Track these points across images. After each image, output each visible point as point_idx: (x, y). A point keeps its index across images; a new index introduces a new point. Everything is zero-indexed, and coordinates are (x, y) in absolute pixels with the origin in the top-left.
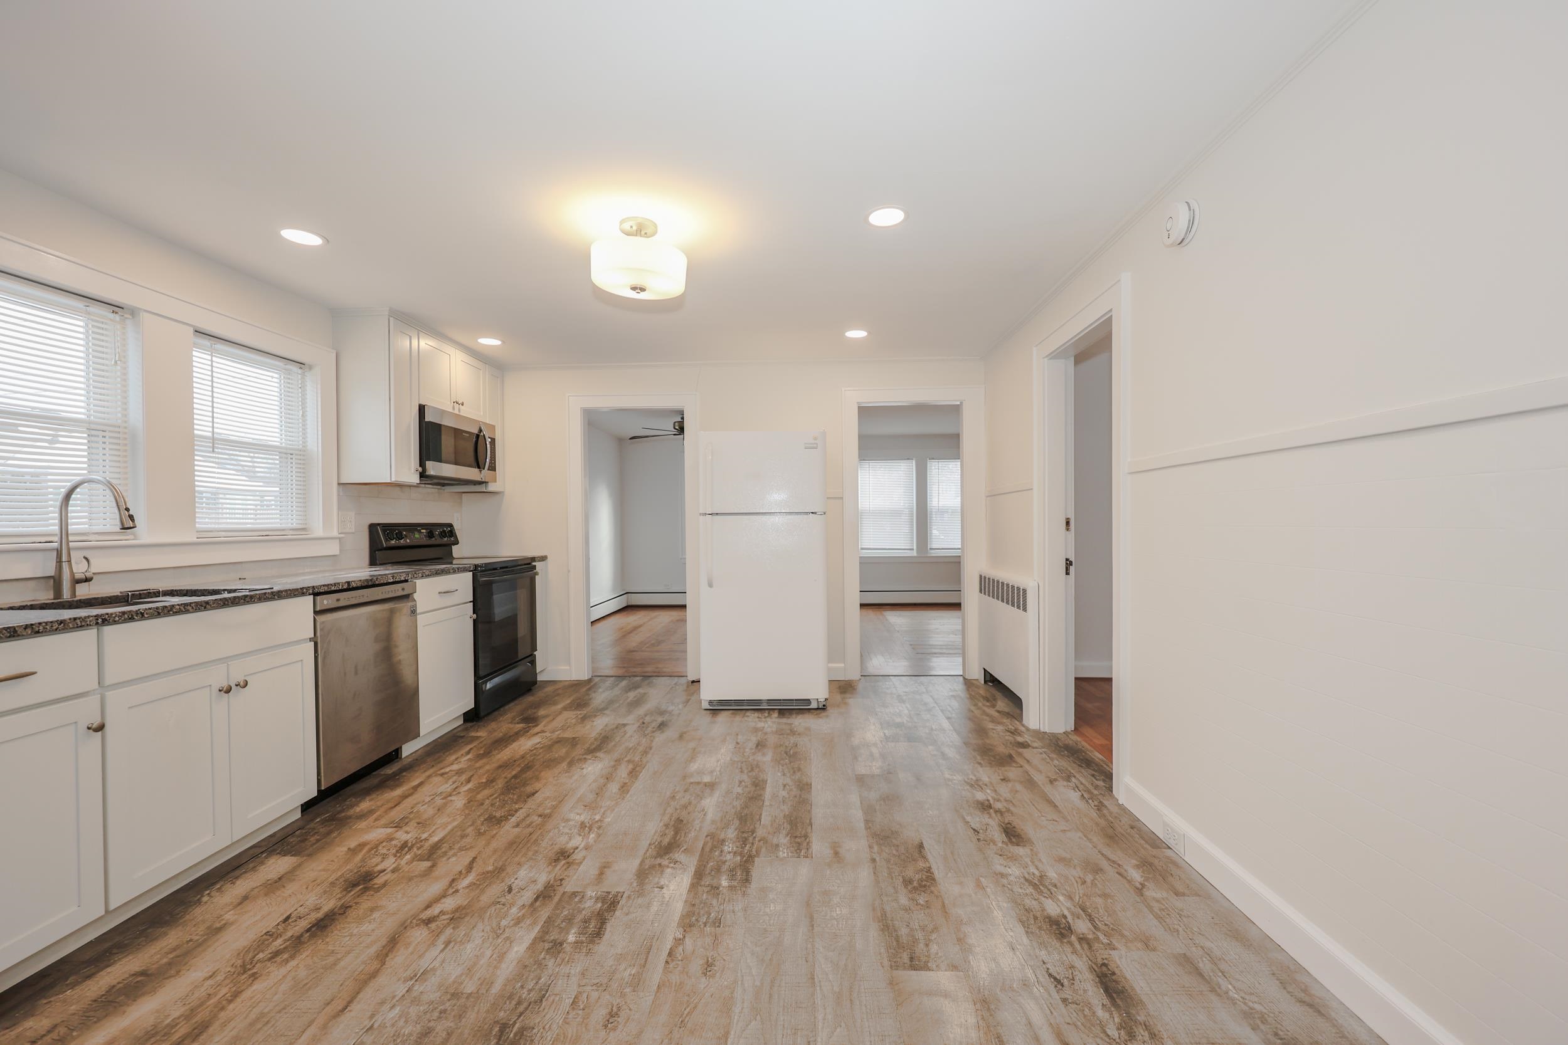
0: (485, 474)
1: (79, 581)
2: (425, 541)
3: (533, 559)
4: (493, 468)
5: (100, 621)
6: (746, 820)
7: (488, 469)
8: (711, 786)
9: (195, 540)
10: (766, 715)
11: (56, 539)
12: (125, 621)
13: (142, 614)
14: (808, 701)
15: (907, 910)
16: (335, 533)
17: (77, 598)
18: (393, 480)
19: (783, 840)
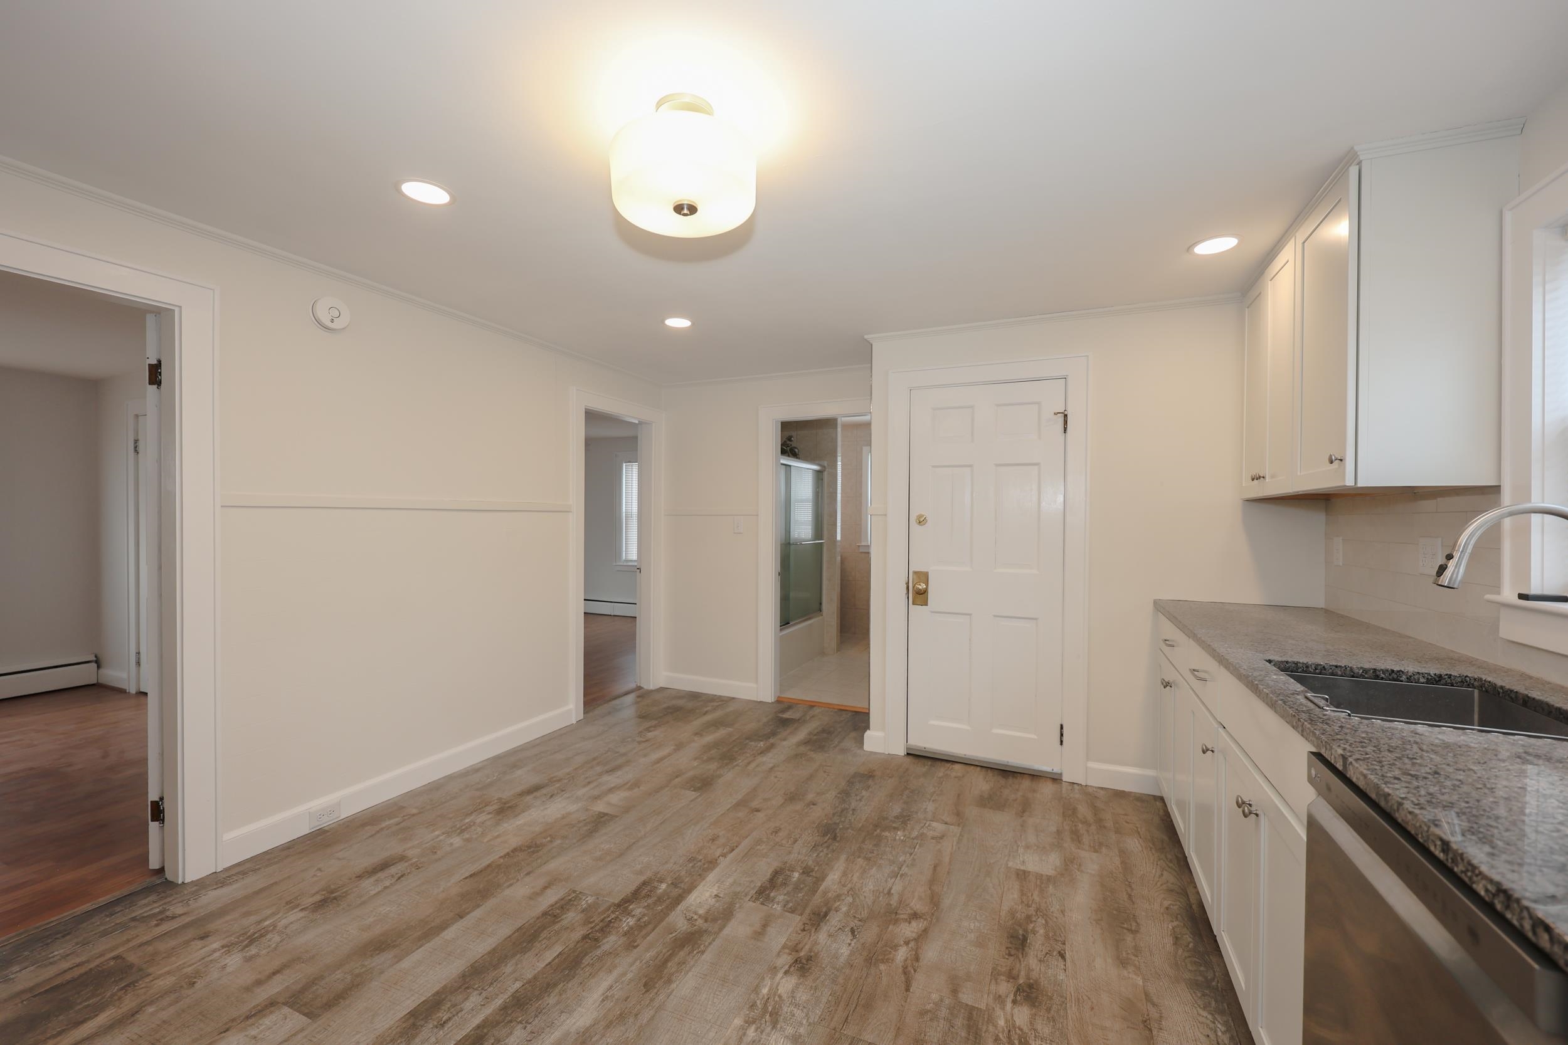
19: (572, 916)
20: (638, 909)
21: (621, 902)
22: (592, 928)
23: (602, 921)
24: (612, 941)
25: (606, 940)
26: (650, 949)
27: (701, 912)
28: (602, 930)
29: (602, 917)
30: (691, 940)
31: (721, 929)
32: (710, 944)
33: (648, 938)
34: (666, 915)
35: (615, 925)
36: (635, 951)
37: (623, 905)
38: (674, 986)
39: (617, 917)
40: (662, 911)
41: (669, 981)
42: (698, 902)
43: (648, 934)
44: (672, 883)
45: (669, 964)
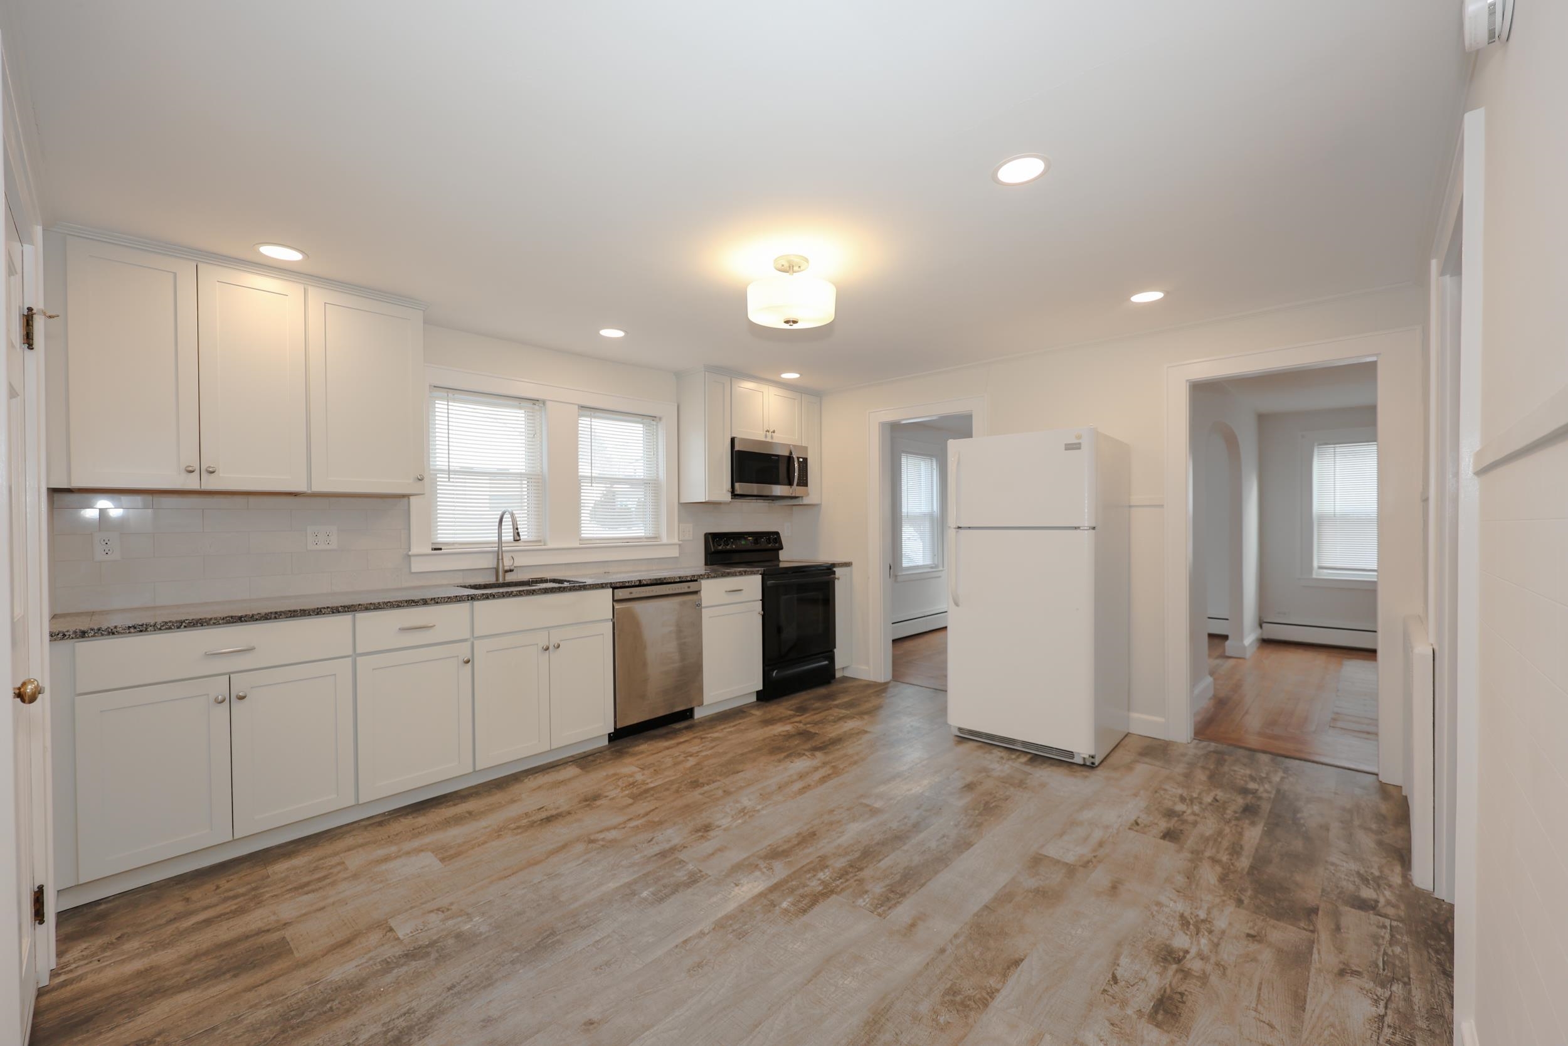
0: (796, 490)
1: (506, 571)
2: (751, 547)
3: (834, 565)
4: (804, 482)
5: (470, 598)
6: (868, 854)
7: (797, 485)
8: (874, 812)
9: (578, 545)
10: (1013, 757)
11: (497, 545)
12: (484, 599)
13: (494, 596)
14: (1071, 754)
15: (916, 1019)
16: (676, 541)
17: (506, 581)
18: (707, 499)
19: (878, 889)
20: (814, 885)
21: (830, 895)
22: (856, 875)
23: (847, 880)
24: (840, 863)
25: (844, 865)
26: (810, 854)
27: (758, 873)
28: (847, 873)
29: (847, 883)
30: (775, 854)
31: (748, 858)
32: (762, 850)
33: (808, 861)
34: (789, 876)
35: (836, 875)
36: (820, 854)
37: (827, 892)
38: (797, 832)
39: (835, 880)
40: (792, 881)
41: (798, 834)
42: (756, 883)
43: (808, 864)
44: (775, 906)
45: (796, 842)
